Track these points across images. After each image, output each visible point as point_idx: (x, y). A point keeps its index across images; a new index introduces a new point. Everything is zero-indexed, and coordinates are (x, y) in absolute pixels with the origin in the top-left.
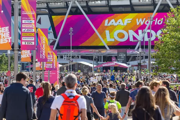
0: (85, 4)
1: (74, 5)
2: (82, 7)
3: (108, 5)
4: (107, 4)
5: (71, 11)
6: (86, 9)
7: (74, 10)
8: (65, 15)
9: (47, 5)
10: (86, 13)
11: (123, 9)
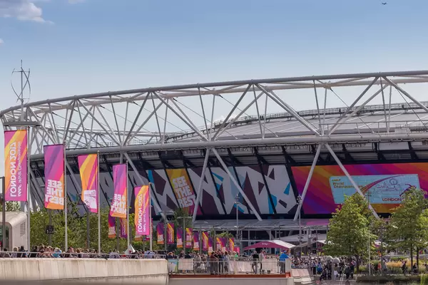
0: (341, 149)
1: (324, 150)
2: (336, 153)
3: (376, 151)
4: (374, 148)
5: (319, 158)
6: (343, 156)
7: (324, 157)
8: (311, 165)
9: (284, 150)
10: (342, 162)
11: (399, 156)
